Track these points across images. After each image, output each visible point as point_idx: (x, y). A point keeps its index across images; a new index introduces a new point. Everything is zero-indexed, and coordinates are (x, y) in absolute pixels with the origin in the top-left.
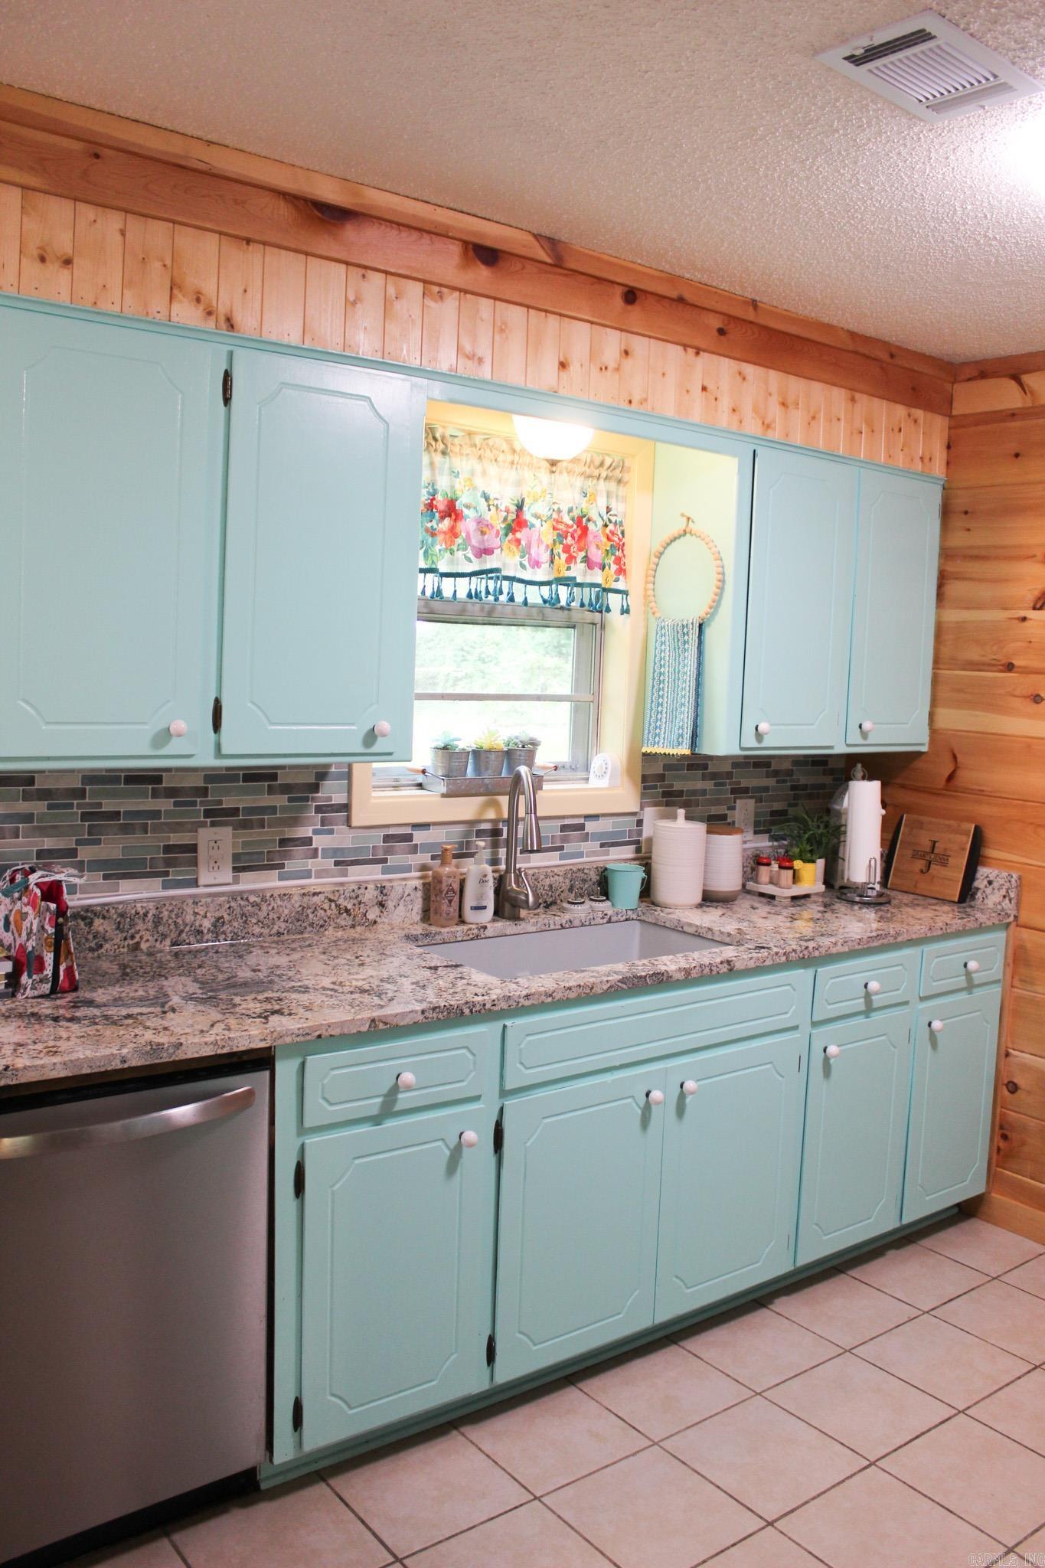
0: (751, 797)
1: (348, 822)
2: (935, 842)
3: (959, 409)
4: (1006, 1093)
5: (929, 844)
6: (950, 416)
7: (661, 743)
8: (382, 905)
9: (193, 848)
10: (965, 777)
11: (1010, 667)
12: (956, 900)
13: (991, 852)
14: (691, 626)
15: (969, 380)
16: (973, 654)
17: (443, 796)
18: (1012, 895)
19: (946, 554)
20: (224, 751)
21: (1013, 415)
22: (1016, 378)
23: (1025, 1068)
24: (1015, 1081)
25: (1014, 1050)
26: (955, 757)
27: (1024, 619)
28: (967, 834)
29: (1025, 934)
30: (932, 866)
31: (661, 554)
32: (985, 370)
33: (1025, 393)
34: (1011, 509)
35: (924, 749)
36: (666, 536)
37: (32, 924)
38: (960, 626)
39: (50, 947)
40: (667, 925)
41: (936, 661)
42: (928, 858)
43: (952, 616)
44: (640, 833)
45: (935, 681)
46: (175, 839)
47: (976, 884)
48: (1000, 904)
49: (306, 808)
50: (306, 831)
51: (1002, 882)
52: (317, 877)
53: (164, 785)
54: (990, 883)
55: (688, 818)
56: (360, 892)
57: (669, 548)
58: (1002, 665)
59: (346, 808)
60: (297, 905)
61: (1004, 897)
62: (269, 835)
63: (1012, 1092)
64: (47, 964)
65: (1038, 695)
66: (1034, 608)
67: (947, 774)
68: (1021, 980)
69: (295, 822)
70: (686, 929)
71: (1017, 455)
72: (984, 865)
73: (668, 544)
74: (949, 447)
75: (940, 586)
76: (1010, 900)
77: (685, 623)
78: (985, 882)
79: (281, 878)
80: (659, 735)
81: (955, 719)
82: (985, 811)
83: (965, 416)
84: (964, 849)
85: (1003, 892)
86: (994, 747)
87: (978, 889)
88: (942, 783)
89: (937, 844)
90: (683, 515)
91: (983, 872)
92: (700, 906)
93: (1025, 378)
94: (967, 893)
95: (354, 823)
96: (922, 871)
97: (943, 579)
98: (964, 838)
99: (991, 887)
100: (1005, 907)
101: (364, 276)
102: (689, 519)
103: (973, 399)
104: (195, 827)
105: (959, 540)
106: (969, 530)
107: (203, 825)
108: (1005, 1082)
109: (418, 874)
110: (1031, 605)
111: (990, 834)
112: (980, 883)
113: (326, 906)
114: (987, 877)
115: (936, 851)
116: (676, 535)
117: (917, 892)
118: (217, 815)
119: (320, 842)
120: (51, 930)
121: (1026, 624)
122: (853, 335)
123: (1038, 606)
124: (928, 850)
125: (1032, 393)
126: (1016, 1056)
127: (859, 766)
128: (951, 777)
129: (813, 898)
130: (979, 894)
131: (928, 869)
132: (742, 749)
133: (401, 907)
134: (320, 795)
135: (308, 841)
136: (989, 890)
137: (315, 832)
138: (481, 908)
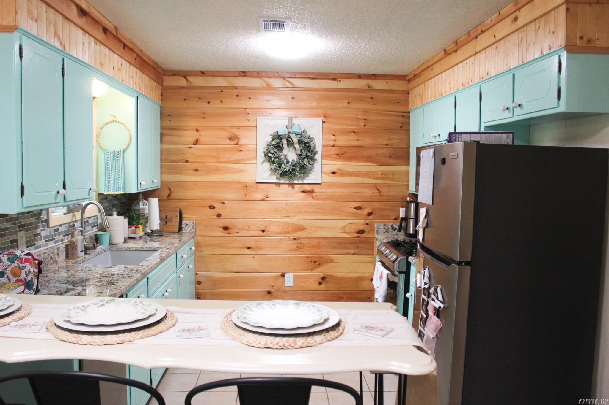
1: (48, 226)
2: (167, 216)
3: (165, 84)
4: (197, 285)
5: (165, 216)
6: (162, 86)
7: (111, 191)
8: (58, 254)
9: (16, 241)
10: (173, 195)
11: (187, 161)
12: (178, 231)
13: (184, 216)
14: (120, 152)
15: (170, 76)
16: (174, 158)
17: (65, 214)
18: (194, 227)
19: (162, 128)
21: (183, 88)
22: (185, 77)
23: (203, 276)
24: (199, 281)
25: (198, 272)
26: (170, 189)
27: (191, 147)
28: (177, 211)
29: (199, 238)
30: (167, 223)
31: (103, 128)
32: (175, 73)
33: (188, 82)
34: (183, 115)
35: (159, 187)
36: (105, 122)
37: (29, 269)
38: (169, 150)
39: (36, 277)
41: (161, 160)
42: (165, 220)
43: (166, 146)
44: (97, 222)
45: (161, 167)
46: (13, 237)
47: (182, 226)
48: (191, 230)
49: (38, 223)
50: (39, 231)
51: (191, 224)
52: (43, 247)
53: (9, 217)
54: (187, 225)
55: (117, 215)
56: (54, 251)
57: (106, 126)
58: (184, 161)
59: (47, 221)
60: (42, 258)
61: (192, 228)
62: (31, 233)
63: (199, 284)
64: (34, 284)
65: (197, 169)
66: (194, 144)
67: (168, 194)
68: (199, 252)
69: (37, 228)
71: (185, 100)
72: (183, 220)
74: (162, 95)
75: (161, 137)
76: (194, 229)
77: (118, 151)
78: (185, 225)
79: (36, 249)
80: (110, 188)
81: (168, 178)
82: (181, 204)
83: (167, 86)
84: (177, 216)
85: (191, 227)
86: (181, 185)
87: (183, 227)
88: (166, 197)
89: (168, 216)
90: (112, 115)
91: (184, 222)
93: (188, 78)
94: (180, 229)
95: (51, 225)
96: (164, 225)
97: (162, 135)
98: (176, 213)
99: (187, 226)
100: (193, 231)
101: (85, 35)
102: (114, 116)
103: (170, 82)
104: (16, 233)
105: (167, 123)
106: (170, 121)
107: (17, 231)
108: (197, 282)
109: (61, 243)
110: (193, 143)
111: (183, 211)
112: (183, 225)
113: (48, 257)
114: (186, 223)
115: (167, 218)
116: (110, 122)
117: (164, 231)
118: (21, 227)
119: (43, 234)
120: (36, 271)
121: (191, 149)
123: (195, 143)
124: (165, 218)
125: (190, 82)
126: (199, 274)
127: (141, 194)
128: (169, 196)
129: (142, 237)
130: (183, 229)
131: (166, 224)
132: (138, 190)
133: (62, 255)
134: (41, 217)
135: (39, 234)
136: (187, 227)
137: (42, 230)
138: (82, 251)
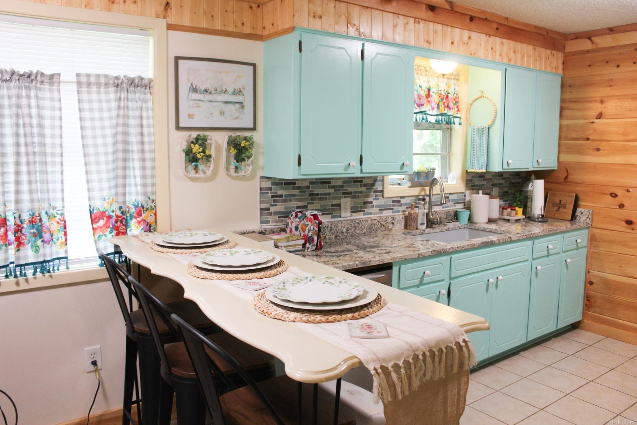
0: (498, 187)
1: (383, 196)
2: (561, 201)
3: (568, 50)
4: (589, 285)
5: (559, 201)
6: (564, 53)
7: (475, 168)
8: (393, 223)
9: (339, 205)
10: (571, 178)
11: (588, 139)
12: (570, 219)
13: (581, 203)
14: (485, 128)
15: (572, 39)
16: (574, 135)
17: (409, 187)
18: (590, 217)
19: (563, 101)
20: (364, 171)
21: (588, 52)
22: (590, 39)
23: (596, 276)
24: (592, 281)
25: (592, 270)
26: (567, 171)
27: (593, 122)
28: (572, 197)
29: (595, 230)
30: (560, 209)
31: (472, 104)
32: (578, 36)
33: (593, 44)
34: (588, 84)
35: (556, 168)
36: (474, 98)
37: (310, 227)
38: (568, 126)
39: (316, 234)
40: (479, 229)
41: (560, 138)
42: (558, 206)
43: (565, 122)
44: (465, 199)
45: (559, 145)
46: (335, 202)
47: (577, 214)
48: (585, 220)
49: (370, 192)
50: (370, 199)
51: (586, 213)
52: (374, 214)
53: (331, 185)
54: (582, 213)
55: (483, 194)
56: (387, 219)
57: (475, 102)
58: (585, 139)
59: (382, 191)
60: (369, 224)
61: (587, 218)
62: (359, 201)
63: (591, 285)
64: (315, 240)
65: (598, 149)
66: (597, 119)
67: (564, 176)
68: (594, 246)
69: (367, 196)
70: (487, 230)
71: (590, 66)
72: (579, 207)
73: (475, 101)
74: (563, 63)
75: (561, 112)
76: (590, 219)
77: (483, 127)
78: (580, 213)
79: (364, 215)
80: (474, 165)
81: (567, 158)
82: (579, 189)
83: (570, 52)
84: (572, 202)
85: (587, 216)
86: (582, 167)
87: (577, 216)
88: (562, 180)
89: (562, 201)
90: (480, 91)
91: (579, 210)
92: (487, 223)
93: (593, 39)
94: (574, 217)
95: (385, 196)
96: (556, 211)
97: (562, 110)
98: (571, 199)
99: (582, 215)
100: (588, 222)
101: (398, 17)
102: (482, 92)
103: (572, 46)
104: (340, 198)
105: (568, 96)
106: (571, 92)
107: (342, 197)
108: (588, 281)
109: (402, 213)
110: (596, 117)
111: (581, 197)
112: (578, 213)
113: (377, 224)
114: (581, 211)
115: (561, 203)
116: (478, 98)
117: (555, 218)
118: (346, 194)
119: (375, 203)
120: (317, 229)
121: (593, 124)
122: (536, 27)
123: (598, 118)
124: (558, 203)
125: (596, 44)
126: (592, 272)
127: (533, 175)
128: (566, 178)
129: (522, 220)
130: (578, 218)
131: (559, 210)
132: (503, 169)
133: (398, 224)
134: (375, 187)
135: (371, 203)
136: (581, 216)
137: (374, 199)
138: (423, 224)
